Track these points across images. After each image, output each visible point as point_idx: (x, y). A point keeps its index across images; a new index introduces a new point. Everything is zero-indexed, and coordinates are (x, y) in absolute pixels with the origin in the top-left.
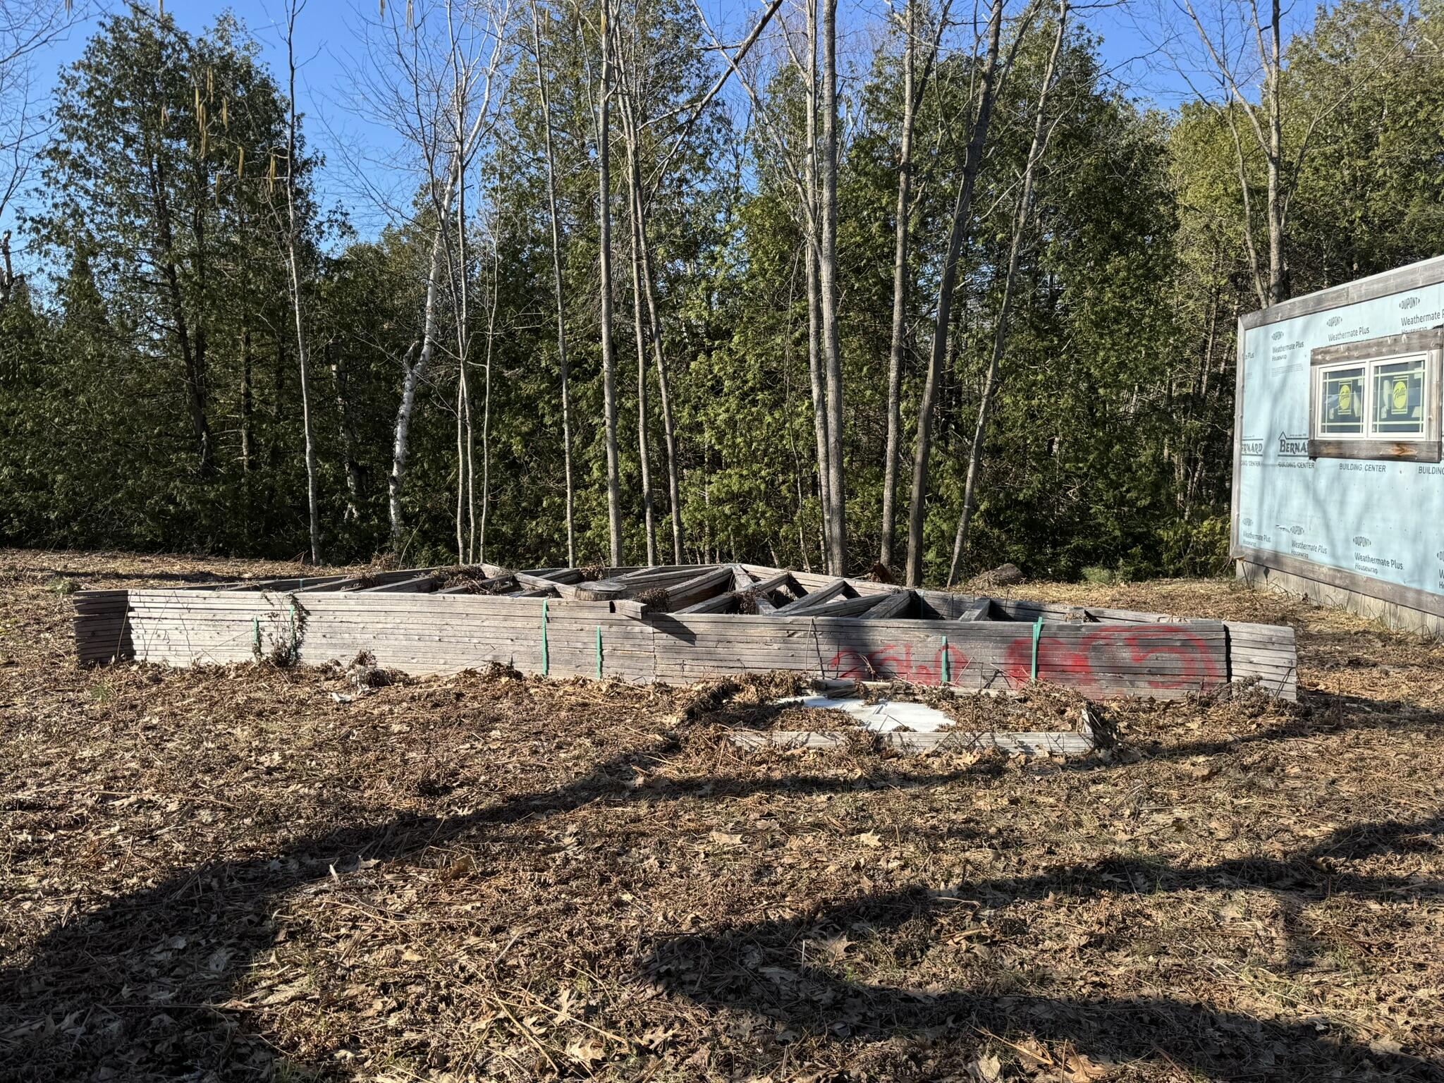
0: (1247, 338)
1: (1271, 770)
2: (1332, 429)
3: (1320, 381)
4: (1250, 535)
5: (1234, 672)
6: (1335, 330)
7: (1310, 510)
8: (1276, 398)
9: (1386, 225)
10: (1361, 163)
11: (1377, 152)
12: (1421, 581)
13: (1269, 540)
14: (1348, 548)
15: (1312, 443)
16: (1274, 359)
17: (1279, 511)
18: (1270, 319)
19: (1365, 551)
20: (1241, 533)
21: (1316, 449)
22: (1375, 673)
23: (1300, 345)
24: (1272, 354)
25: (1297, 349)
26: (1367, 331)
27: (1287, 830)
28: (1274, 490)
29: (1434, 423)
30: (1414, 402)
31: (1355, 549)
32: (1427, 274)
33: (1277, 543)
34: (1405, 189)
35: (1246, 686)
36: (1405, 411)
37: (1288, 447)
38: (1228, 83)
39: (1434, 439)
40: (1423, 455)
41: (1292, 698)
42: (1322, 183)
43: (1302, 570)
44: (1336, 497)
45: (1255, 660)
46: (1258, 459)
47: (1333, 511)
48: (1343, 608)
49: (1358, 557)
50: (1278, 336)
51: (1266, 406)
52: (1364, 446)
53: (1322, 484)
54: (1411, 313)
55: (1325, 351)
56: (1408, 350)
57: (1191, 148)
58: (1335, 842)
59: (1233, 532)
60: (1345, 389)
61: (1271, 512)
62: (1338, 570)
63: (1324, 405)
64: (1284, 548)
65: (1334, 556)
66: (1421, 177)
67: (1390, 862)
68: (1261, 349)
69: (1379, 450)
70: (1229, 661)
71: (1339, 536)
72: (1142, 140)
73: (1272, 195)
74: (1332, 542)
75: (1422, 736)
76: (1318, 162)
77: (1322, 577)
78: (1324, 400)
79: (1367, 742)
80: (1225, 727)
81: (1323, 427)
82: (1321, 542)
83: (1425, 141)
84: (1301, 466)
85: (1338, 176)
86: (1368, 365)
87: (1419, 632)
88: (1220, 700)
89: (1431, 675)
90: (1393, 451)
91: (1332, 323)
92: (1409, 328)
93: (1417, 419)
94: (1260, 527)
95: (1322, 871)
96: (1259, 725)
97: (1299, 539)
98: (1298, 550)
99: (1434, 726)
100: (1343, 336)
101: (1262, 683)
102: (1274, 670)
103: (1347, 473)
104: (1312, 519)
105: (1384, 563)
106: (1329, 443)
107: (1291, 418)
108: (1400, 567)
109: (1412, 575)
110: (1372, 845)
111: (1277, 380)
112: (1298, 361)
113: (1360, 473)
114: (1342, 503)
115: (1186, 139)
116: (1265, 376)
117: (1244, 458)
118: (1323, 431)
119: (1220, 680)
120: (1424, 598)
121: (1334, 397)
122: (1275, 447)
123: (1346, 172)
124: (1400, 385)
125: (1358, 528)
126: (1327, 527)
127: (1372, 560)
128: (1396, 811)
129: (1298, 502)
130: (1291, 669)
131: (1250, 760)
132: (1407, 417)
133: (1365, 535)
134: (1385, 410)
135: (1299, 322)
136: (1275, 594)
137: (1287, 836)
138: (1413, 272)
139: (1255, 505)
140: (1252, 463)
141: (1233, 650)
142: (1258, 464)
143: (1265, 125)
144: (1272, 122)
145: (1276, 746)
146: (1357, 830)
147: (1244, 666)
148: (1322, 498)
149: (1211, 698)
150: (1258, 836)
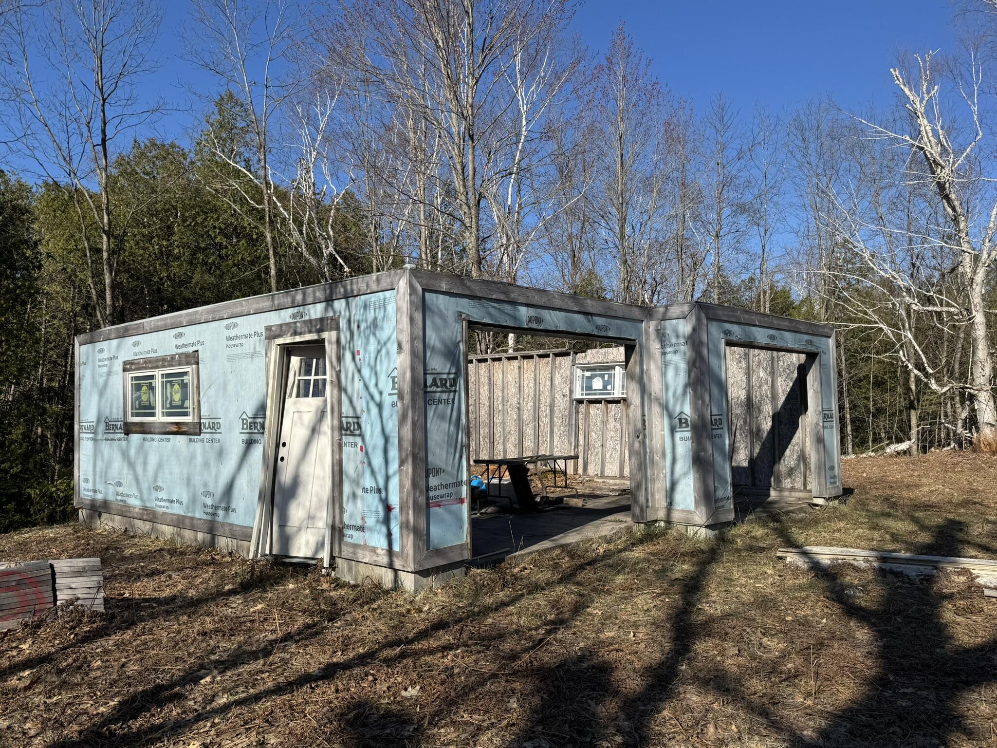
0: (81, 351)
1: (79, 668)
2: (138, 415)
3: (129, 383)
4: (87, 490)
5: (59, 598)
6: (137, 349)
7: (125, 470)
8: (102, 393)
9: (182, 283)
10: (165, 243)
11: (175, 237)
12: (194, 511)
13: (101, 492)
14: (150, 494)
15: (126, 424)
16: (99, 366)
17: (106, 472)
18: (96, 339)
19: (162, 495)
20: (82, 489)
21: (128, 429)
22: (163, 578)
23: (116, 358)
24: (98, 363)
25: (114, 360)
26: (155, 351)
27: (85, 712)
28: (103, 457)
29: (196, 411)
30: (184, 398)
31: (154, 494)
32: (188, 318)
33: (106, 494)
34: (192, 263)
35: (67, 607)
36: (180, 403)
37: (110, 426)
38: (72, 174)
39: (197, 420)
40: (191, 430)
41: (101, 609)
42: (141, 252)
43: (123, 512)
44: (141, 460)
45: (73, 586)
46: (91, 436)
47: (139, 469)
48: (148, 535)
49: (157, 499)
50: (101, 351)
51: (95, 398)
52: (157, 425)
53: (132, 452)
54: (181, 341)
55: (131, 363)
56: (180, 365)
57: (52, 213)
58: (118, 712)
59: (76, 488)
60: (145, 388)
61: (101, 473)
62: (145, 509)
63: (132, 398)
64: (111, 497)
65: (142, 500)
66: (200, 256)
67: (154, 715)
68: (90, 359)
69: (166, 428)
70: (54, 590)
71: (144, 486)
72: (11, 201)
73: (105, 255)
74: (141, 492)
75: (185, 617)
76: (138, 238)
77: (135, 515)
78: (132, 395)
79: (151, 630)
80: (50, 642)
81: (132, 413)
82: (134, 491)
83: (202, 236)
84: (120, 440)
85: (151, 249)
86: (158, 373)
87: (194, 544)
88: (48, 621)
89: (198, 572)
90: (174, 429)
91: (136, 344)
92: (180, 351)
93: (187, 408)
94: (94, 483)
95: (106, 738)
96: (76, 635)
97: (120, 490)
98: (119, 498)
99: (193, 609)
100: (142, 353)
101: (79, 602)
102: (88, 591)
103: (147, 443)
104: (127, 477)
105: (171, 501)
106: (136, 424)
107: (111, 408)
108: (181, 503)
109: (188, 508)
110: (143, 706)
111: (101, 381)
112: (115, 369)
113: (155, 443)
114: (145, 463)
115: (48, 206)
116: (93, 377)
117: (82, 435)
118: (132, 416)
119: (49, 606)
120: (195, 522)
121: (138, 393)
122: (102, 427)
123: (156, 247)
124: (176, 387)
125: (155, 480)
126: (137, 480)
127: (165, 501)
128: (161, 676)
129: (118, 465)
130: (99, 588)
131: (65, 664)
132: (182, 407)
133: (160, 484)
134: (168, 402)
135: (115, 342)
136: (105, 530)
137: (85, 717)
138: (180, 316)
139: (90, 469)
140: (88, 439)
141: (58, 581)
142: (92, 439)
143: (99, 208)
144: (104, 207)
145: (87, 648)
146: (134, 698)
147: (66, 592)
148: (133, 461)
149: (42, 621)
150: (62, 725)
